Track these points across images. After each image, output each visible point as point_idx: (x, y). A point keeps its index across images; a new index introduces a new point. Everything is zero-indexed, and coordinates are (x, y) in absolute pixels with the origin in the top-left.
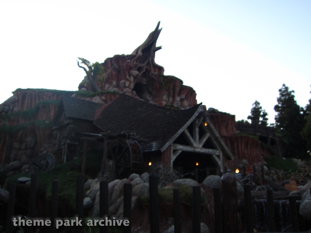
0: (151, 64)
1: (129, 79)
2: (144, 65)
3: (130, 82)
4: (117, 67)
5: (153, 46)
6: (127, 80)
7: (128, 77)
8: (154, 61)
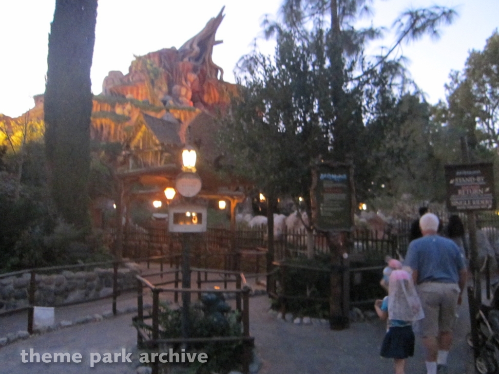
0: (207, 63)
1: (187, 86)
2: (199, 63)
3: (187, 89)
4: (168, 66)
5: (212, 39)
6: (182, 85)
7: (184, 82)
8: (211, 58)
